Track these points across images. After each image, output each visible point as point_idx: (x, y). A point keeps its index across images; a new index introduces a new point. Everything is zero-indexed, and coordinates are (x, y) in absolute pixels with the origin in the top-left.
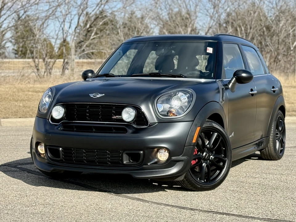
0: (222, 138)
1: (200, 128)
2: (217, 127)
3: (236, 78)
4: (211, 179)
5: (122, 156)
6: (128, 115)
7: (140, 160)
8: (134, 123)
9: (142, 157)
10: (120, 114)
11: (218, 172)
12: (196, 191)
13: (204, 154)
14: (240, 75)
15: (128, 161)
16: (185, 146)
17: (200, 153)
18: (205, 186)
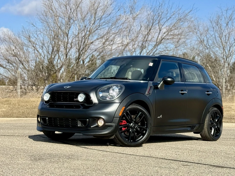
0: (144, 116)
1: (125, 107)
2: (141, 109)
3: (163, 81)
4: (137, 140)
5: (77, 122)
6: (81, 98)
7: (87, 125)
8: (85, 102)
9: (88, 123)
10: (77, 98)
11: (142, 136)
12: (125, 147)
13: (132, 124)
14: (166, 80)
15: (81, 125)
16: (114, 117)
17: (129, 124)
18: (130, 144)
